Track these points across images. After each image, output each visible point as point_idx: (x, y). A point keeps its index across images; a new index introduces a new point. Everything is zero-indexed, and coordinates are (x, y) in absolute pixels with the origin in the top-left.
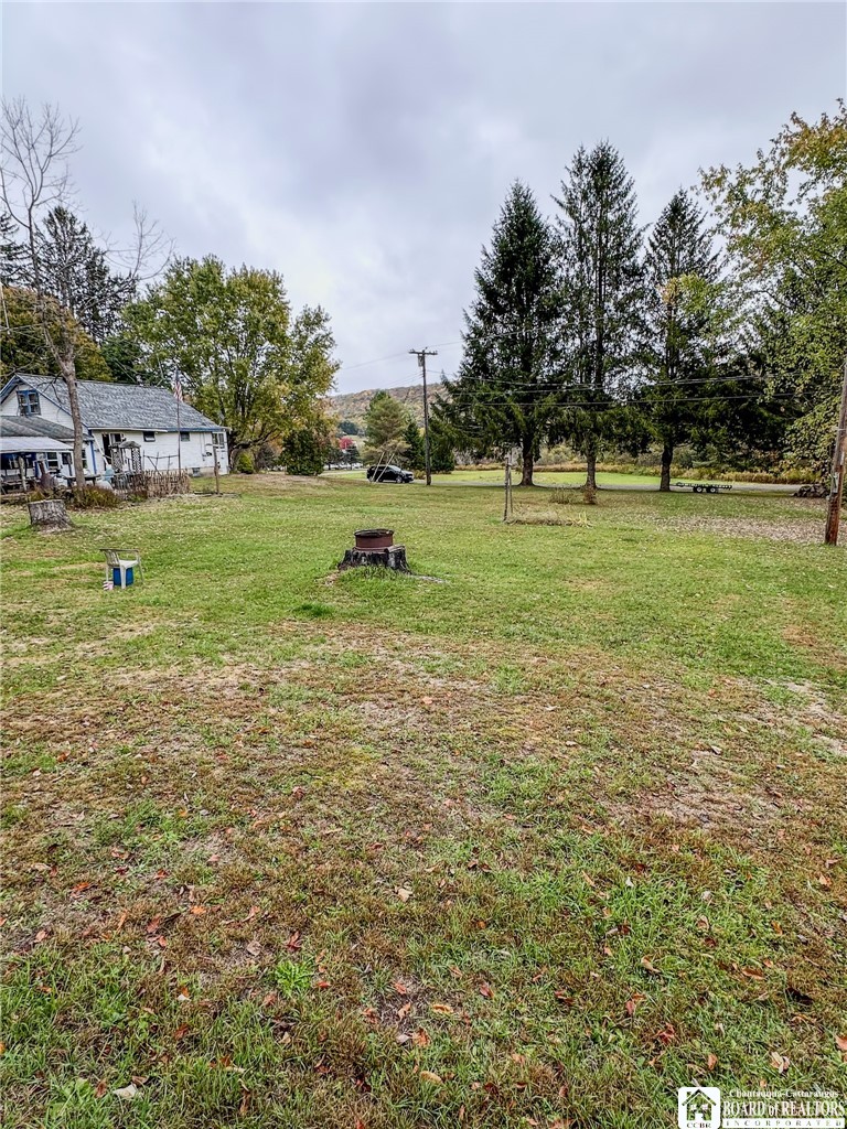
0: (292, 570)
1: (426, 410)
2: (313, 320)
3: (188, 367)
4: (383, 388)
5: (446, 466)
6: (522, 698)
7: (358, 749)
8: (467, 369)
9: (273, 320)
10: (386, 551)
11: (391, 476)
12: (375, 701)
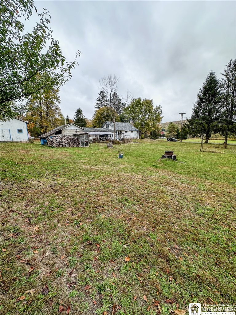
0: (151, 158)
1: (182, 126)
2: (158, 108)
3: (134, 119)
4: (172, 121)
5: (185, 139)
6: (205, 192)
7: (166, 196)
8: (193, 116)
9: (150, 109)
10: (172, 156)
11: (172, 140)
12: (169, 186)
